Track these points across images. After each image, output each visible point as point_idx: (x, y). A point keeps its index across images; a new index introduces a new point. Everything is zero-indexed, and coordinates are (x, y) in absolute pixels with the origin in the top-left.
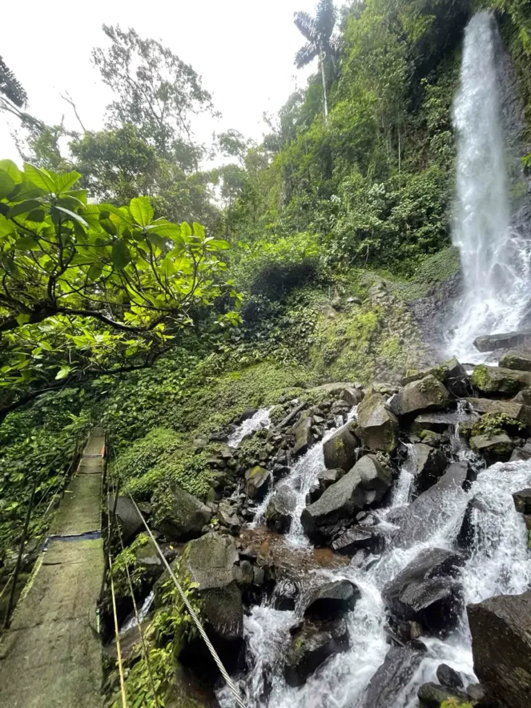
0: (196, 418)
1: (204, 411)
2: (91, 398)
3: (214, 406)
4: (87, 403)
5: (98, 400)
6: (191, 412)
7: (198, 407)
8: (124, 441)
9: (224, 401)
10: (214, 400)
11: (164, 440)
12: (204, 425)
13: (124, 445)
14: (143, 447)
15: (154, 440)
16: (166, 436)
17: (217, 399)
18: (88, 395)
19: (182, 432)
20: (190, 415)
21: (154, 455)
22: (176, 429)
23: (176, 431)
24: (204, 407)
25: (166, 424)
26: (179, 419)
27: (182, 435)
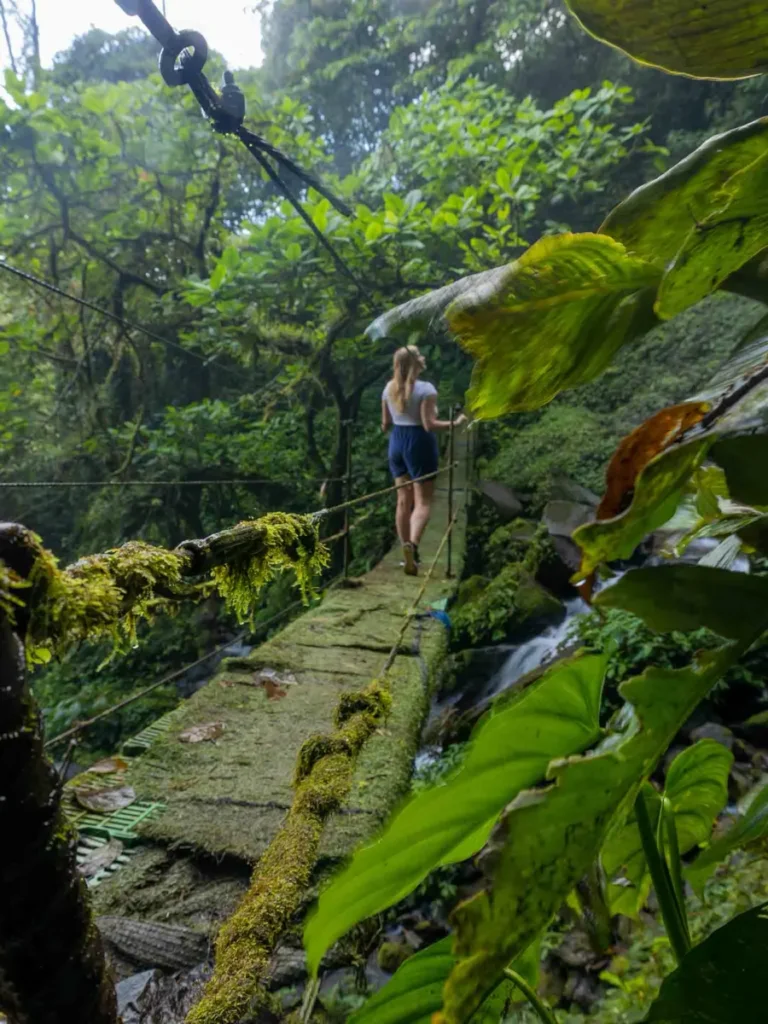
0: (629, 387)
1: (644, 372)
2: (452, 360)
3: (664, 361)
4: (447, 369)
5: (463, 363)
6: (619, 375)
7: (631, 364)
8: (507, 430)
9: (685, 347)
10: (665, 350)
11: (567, 424)
12: (639, 399)
13: (507, 436)
14: (534, 437)
15: (552, 424)
16: (570, 418)
17: (669, 345)
18: (447, 357)
19: (602, 412)
20: (616, 381)
21: (549, 447)
22: (591, 406)
23: (592, 411)
24: (644, 365)
25: (574, 400)
26: (597, 388)
27: (602, 417)
